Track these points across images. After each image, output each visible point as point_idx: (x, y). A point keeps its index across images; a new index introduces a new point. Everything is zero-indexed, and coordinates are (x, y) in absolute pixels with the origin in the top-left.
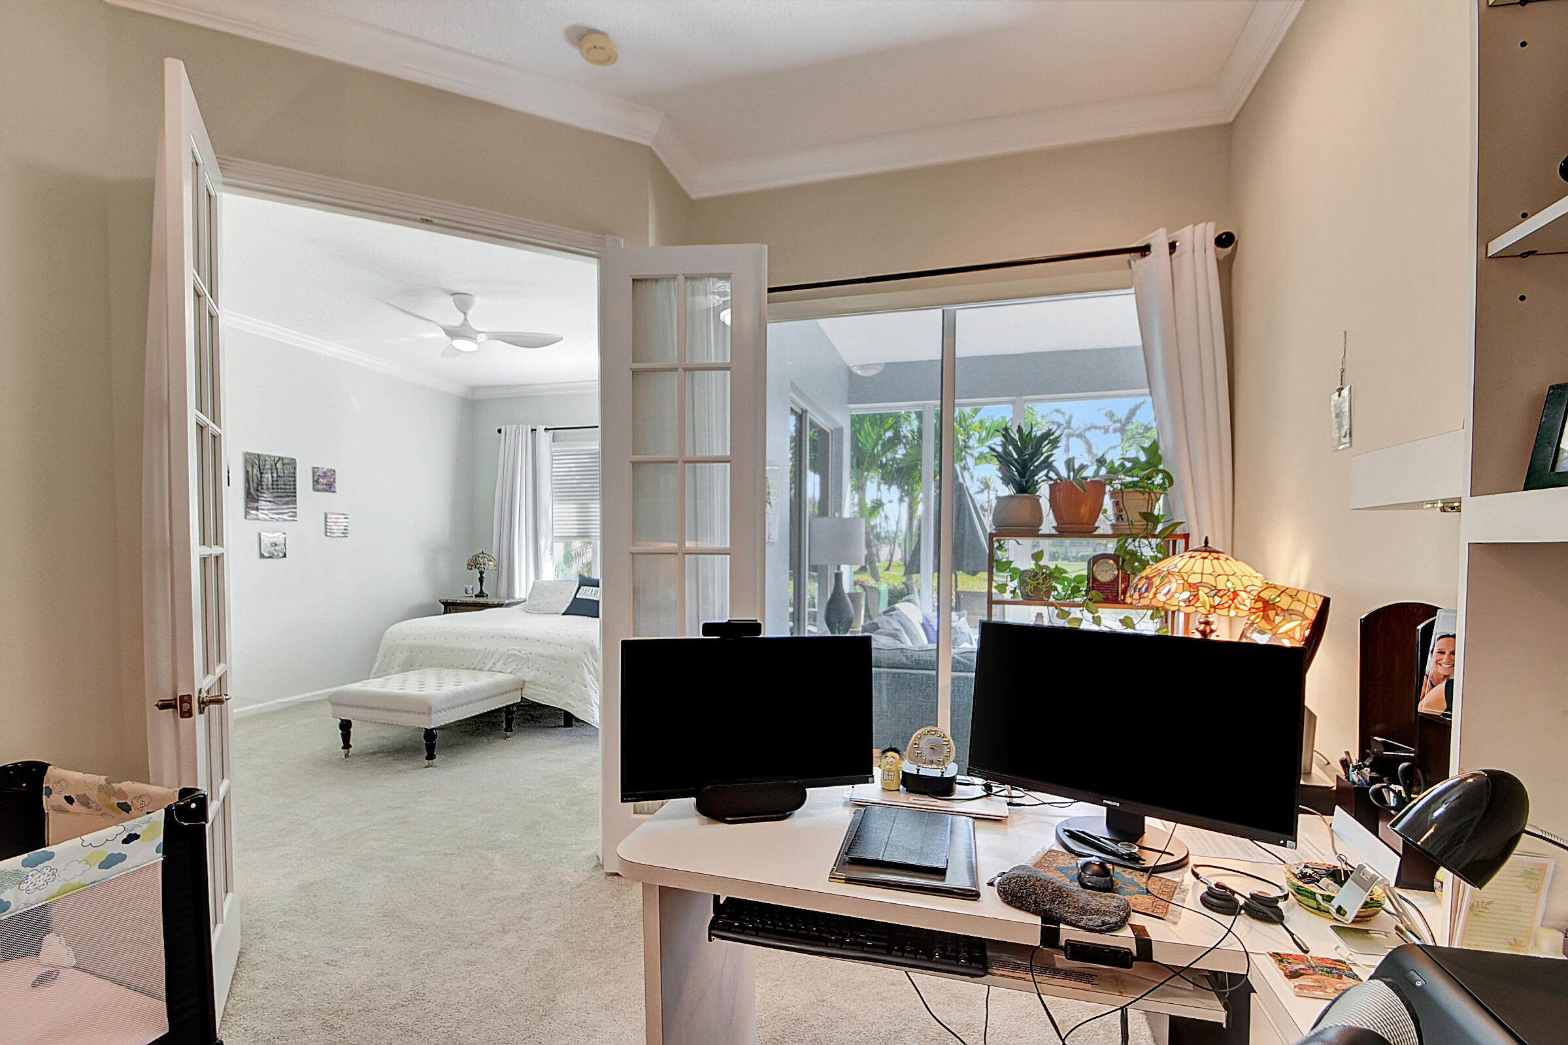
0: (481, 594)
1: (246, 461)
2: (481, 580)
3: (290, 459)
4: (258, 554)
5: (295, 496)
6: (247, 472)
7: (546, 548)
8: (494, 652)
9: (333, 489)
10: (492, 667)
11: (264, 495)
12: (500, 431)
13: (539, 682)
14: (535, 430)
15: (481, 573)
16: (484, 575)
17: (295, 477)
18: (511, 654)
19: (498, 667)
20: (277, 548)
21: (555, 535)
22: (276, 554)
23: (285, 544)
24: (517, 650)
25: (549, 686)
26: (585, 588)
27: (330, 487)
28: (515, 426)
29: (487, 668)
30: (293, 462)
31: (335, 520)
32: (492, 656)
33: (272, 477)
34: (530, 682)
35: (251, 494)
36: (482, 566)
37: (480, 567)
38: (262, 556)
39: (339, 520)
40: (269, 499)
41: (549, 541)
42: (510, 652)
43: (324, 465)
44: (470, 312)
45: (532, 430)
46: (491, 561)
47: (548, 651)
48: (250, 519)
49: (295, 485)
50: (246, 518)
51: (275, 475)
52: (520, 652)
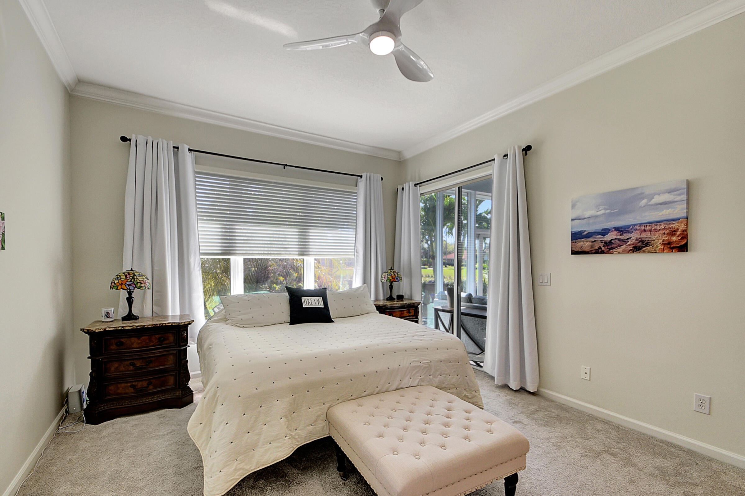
0: (130, 317)
2: (130, 300)
12: (124, 139)
14: (177, 148)
15: (130, 293)
16: (133, 295)
26: (306, 298)
32: (396, 373)
45: (174, 147)
52: (420, 363)
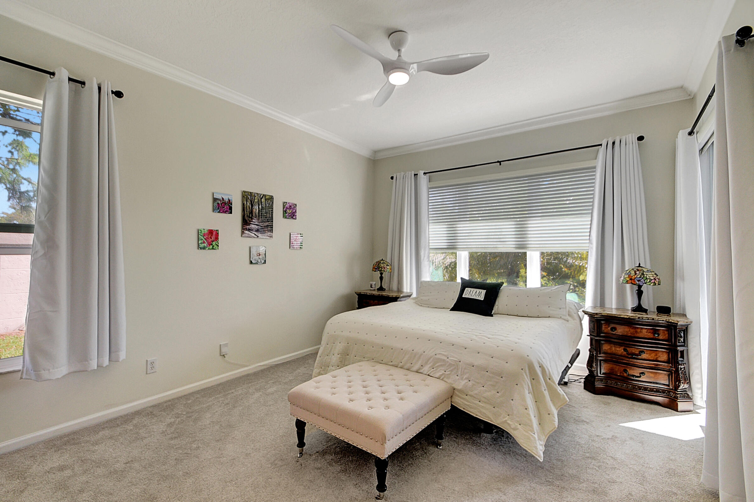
0: (381, 289)
1: (243, 197)
2: (381, 278)
3: (270, 196)
4: (248, 262)
5: (272, 221)
6: (243, 204)
7: (424, 257)
8: (422, 354)
9: (294, 217)
10: (420, 369)
11: (254, 221)
12: (392, 178)
13: (470, 393)
14: (417, 174)
15: (381, 274)
16: (383, 276)
17: (273, 209)
18: (439, 359)
19: (426, 369)
20: (260, 257)
21: (431, 247)
22: (259, 261)
23: (265, 254)
24: (445, 356)
25: (483, 399)
26: (469, 289)
27: (293, 216)
28: (403, 173)
29: (415, 369)
30: (271, 198)
31: (295, 238)
32: (419, 358)
33: (259, 207)
34: (460, 391)
35: (246, 220)
36: (383, 269)
37: (381, 270)
38: (251, 263)
39: (297, 238)
40: (256, 223)
41: (427, 252)
42: (437, 356)
43: (290, 200)
44: (403, 50)
45: (415, 175)
46: (388, 265)
47: (479, 361)
48: (244, 237)
49: (272, 213)
50: (242, 236)
51: (260, 207)
52: (448, 358)
